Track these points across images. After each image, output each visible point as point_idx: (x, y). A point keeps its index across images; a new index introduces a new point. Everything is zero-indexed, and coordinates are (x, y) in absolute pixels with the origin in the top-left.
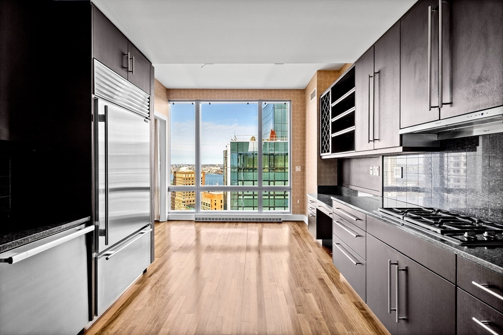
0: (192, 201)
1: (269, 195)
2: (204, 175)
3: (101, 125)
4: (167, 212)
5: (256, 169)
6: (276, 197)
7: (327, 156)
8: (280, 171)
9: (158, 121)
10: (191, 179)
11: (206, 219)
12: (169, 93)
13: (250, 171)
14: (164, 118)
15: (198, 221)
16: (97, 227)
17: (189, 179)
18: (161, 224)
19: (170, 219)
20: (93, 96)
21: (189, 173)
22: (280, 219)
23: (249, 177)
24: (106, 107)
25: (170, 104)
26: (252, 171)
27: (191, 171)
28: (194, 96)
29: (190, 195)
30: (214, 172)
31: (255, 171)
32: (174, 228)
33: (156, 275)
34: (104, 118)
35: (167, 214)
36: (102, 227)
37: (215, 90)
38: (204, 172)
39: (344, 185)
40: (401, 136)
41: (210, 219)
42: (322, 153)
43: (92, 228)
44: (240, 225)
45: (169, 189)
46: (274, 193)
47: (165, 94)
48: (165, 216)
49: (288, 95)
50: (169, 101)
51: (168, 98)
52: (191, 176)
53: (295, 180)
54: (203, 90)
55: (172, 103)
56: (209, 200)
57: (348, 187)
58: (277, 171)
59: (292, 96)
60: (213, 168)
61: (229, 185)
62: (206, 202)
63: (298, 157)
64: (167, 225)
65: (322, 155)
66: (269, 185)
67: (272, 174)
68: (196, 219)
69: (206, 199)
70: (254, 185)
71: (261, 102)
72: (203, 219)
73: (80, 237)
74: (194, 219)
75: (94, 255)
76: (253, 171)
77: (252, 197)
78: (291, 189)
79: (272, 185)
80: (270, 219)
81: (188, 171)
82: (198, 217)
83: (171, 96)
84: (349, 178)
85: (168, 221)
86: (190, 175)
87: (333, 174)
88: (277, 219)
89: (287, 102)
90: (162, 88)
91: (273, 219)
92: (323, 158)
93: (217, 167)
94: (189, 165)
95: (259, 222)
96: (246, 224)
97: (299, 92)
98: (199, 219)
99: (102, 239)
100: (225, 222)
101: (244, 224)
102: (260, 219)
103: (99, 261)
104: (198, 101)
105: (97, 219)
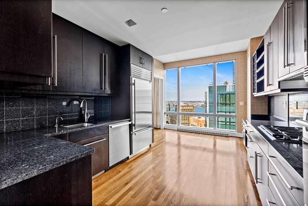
0: (186, 123)
2: (193, 108)
3: (133, 86)
4: (164, 124)
5: (227, 104)
7: (256, 94)
9: (160, 80)
11: (183, 130)
12: (165, 65)
13: (223, 105)
14: (162, 78)
15: (178, 130)
16: (132, 123)
17: (184, 110)
18: (161, 130)
19: (165, 128)
20: (131, 77)
21: (184, 106)
22: (228, 135)
23: (223, 110)
24: (135, 80)
25: (165, 71)
26: (224, 105)
27: (185, 105)
28: (176, 65)
29: (185, 120)
30: (200, 106)
31: (227, 105)
32: (167, 133)
33: (154, 148)
34: (134, 84)
35: (164, 126)
36: (134, 123)
37: (187, 60)
38: (193, 106)
39: (271, 114)
40: (279, 82)
41: (184, 130)
42: (254, 93)
43: (130, 123)
44: (201, 135)
45: (165, 113)
47: (162, 66)
48: (163, 126)
49: (234, 56)
50: (165, 69)
51: (164, 68)
53: (239, 111)
54: (181, 61)
55: (166, 70)
56: (197, 123)
57: (273, 116)
59: (236, 56)
60: (199, 103)
61: (208, 113)
62: (193, 124)
63: (241, 96)
64: (164, 131)
65: (253, 94)
68: (178, 129)
69: (195, 123)
71: (215, 63)
72: (181, 130)
73: (127, 125)
74: (176, 129)
75: (131, 132)
76: (226, 106)
77: (225, 123)
78: (236, 116)
80: (221, 134)
81: (184, 105)
82: (178, 128)
83: (166, 67)
84: (273, 110)
85: (164, 129)
86: (185, 107)
87: (264, 107)
88: (225, 135)
89: (233, 61)
90: (161, 64)
91: (223, 134)
92: (255, 96)
93: (202, 102)
94: (184, 102)
95: (213, 135)
96: (205, 135)
97: (242, 53)
98: (179, 129)
99: (134, 127)
100: (193, 133)
101: (203, 135)
102: (214, 133)
103: (133, 135)
104: (178, 67)
105: (132, 120)
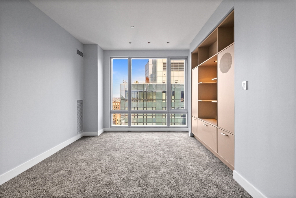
1: (144, 116)
6: (148, 117)
8: (150, 101)
10: (116, 106)
46: (147, 114)
52: (116, 104)
58: (148, 101)
66: (144, 109)
67: (145, 103)
70: (137, 109)
79: (145, 109)
